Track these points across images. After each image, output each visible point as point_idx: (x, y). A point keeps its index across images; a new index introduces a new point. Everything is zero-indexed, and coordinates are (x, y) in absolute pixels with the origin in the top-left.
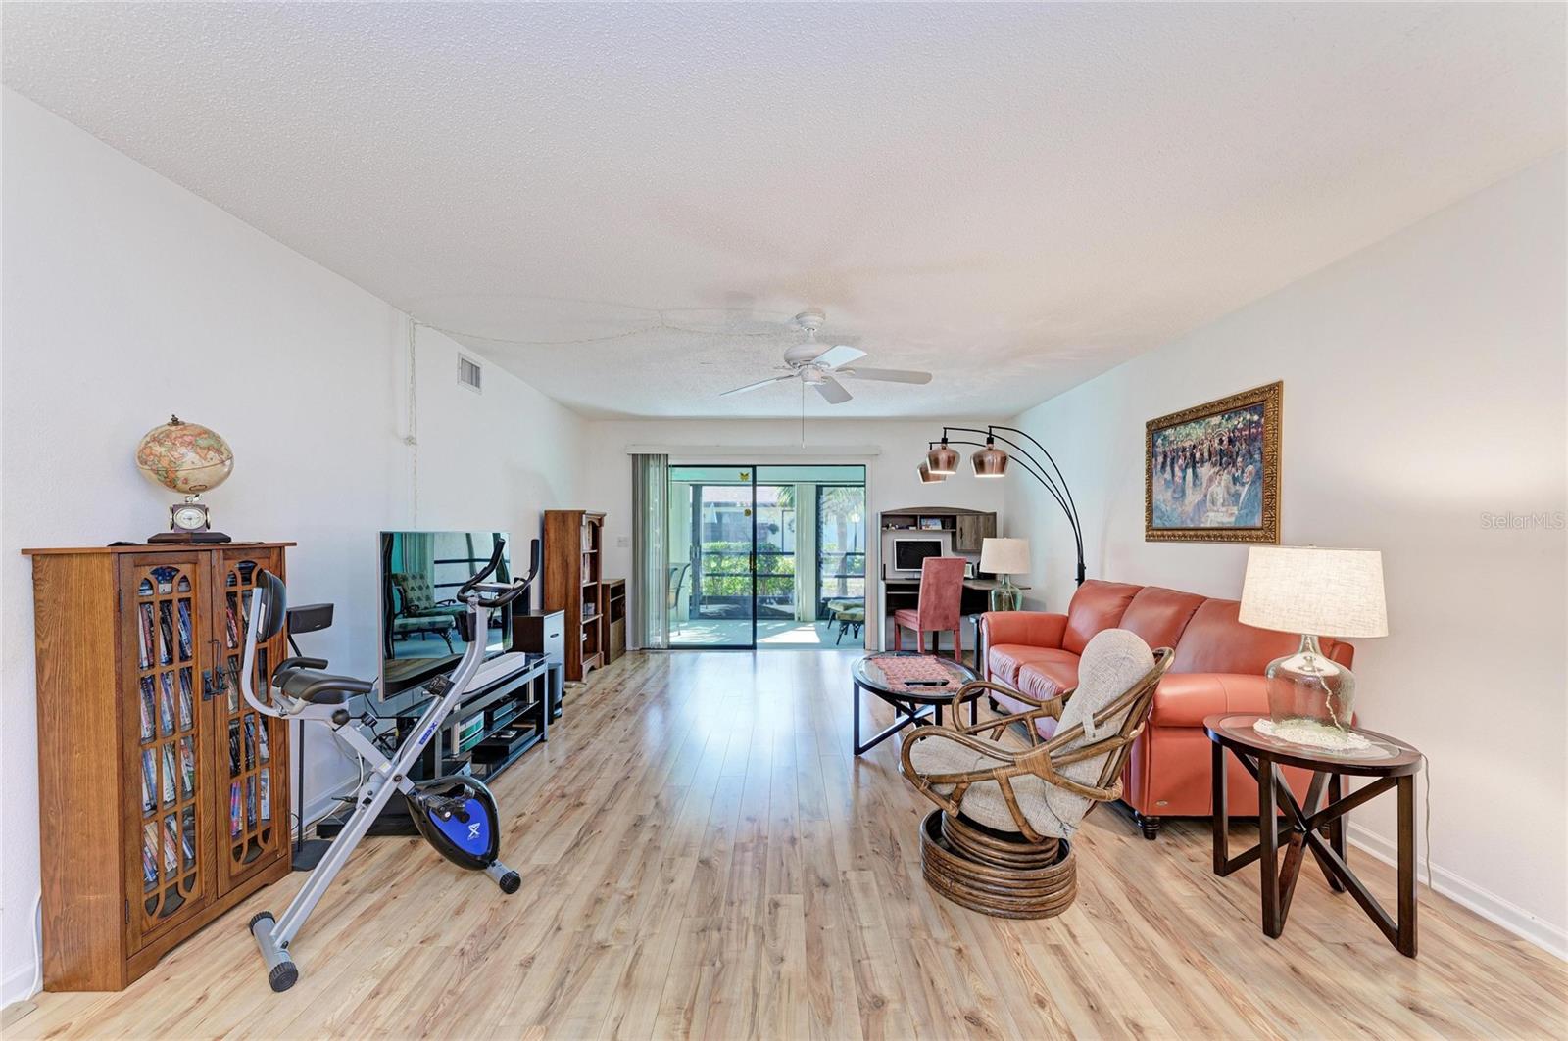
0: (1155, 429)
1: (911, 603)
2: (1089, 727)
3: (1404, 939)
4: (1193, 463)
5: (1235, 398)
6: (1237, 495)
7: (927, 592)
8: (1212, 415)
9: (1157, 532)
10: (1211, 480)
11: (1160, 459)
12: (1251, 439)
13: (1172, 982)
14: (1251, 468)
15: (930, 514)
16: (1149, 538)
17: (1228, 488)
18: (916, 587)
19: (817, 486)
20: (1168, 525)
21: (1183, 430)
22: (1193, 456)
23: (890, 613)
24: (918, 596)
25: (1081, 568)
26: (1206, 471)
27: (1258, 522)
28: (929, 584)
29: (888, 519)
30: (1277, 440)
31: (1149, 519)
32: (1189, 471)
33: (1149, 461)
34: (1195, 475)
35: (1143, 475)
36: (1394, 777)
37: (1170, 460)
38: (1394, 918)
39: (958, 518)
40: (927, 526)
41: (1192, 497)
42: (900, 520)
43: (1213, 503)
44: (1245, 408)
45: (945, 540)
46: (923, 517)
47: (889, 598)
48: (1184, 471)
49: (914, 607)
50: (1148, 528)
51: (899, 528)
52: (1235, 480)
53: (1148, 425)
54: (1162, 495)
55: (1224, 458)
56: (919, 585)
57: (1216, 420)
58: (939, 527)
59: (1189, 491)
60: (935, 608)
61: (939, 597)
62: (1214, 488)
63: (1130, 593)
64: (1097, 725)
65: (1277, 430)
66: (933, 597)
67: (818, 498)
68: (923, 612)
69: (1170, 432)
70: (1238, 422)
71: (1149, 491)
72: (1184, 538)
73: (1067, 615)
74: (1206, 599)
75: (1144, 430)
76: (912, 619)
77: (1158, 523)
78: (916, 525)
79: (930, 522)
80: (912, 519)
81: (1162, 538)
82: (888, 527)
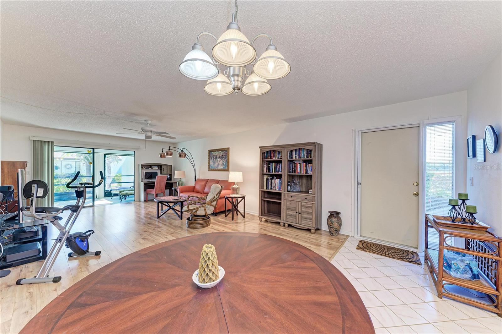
0: (210, 151)
1: (153, 187)
2: (216, 196)
3: (244, 217)
4: (217, 158)
5: (223, 149)
6: (223, 164)
7: (157, 184)
8: (220, 151)
9: (210, 170)
10: (219, 161)
11: (211, 157)
12: (225, 155)
13: (225, 226)
14: (225, 160)
15: (155, 165)
16: (209, 171)
17: (222, 163)
18: (154, 183)
19: (104, 155)
20: (212, 168)
21: (215, 152)
22: (217, 157)
23: (145, 190)
24: (154, 185)
25: (195, 176)
26: (219, 160)
27: (226, 168)
28: (158, 182)
29: (143, 166)
30: (229, 156)
31: (209, 167)
32: (216, 159)
33: (209, 157)
34: (217, 160)
35: (208, 159)
36: (244, 198)
37: (213, 157)
38: (243, 214)
39: (163, 166)
40: (154, 168)
41: (217, 164)
42: (146, 166)
43: (220, 165)
44: (225, 151)
45: (159, 172)
46: (153, 166)
47: (145, 187)
48: (215, 159)
49: (153, 188)
50: (209, 169)
51: (146, 168)
52: (223, 161)
53: (209, 150)
54: (211, 163)
55: (222, 158)
56: (155, 183)
57: (220, 152)
58: (157, 168)
59: (216, 163)
60: (159, 188)
61: (160, 185)
62: (220, 162)
63: (207, 180)
64: (217, 196)
65: (229, 155)
66: (159, 185)
67: (104, 159)
68: (156, 189)
69: (213, 152)
70: (224, 153)
71: (209, 162)
72: (215, 171)
73: (194, 186)
74: (219, 180)
75: (208, 151)
76: (153, 191)
77: (211, 168)
78: (150, 168)
79: (155, 167)
80: (150, 166)
81: (212, 171)
82: (143, 168)
